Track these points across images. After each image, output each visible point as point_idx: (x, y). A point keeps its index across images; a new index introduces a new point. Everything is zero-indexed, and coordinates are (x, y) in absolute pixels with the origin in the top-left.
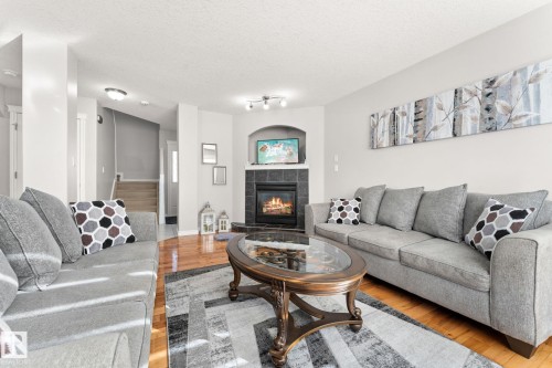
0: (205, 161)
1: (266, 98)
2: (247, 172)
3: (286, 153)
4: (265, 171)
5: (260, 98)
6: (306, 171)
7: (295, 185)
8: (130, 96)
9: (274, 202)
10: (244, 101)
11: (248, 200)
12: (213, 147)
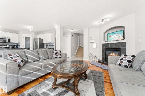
0: (91, 42)
1: (103, 20)
2: (103, 44)
3: (117, 37)
4: (108, 44)
5: (101, 20)
6: (126, 43)
7: (120, 49)
8: (74, 30)
9: (112, 54)
10: (96, 23)
11: (103, 53)
12: (93, 38)
